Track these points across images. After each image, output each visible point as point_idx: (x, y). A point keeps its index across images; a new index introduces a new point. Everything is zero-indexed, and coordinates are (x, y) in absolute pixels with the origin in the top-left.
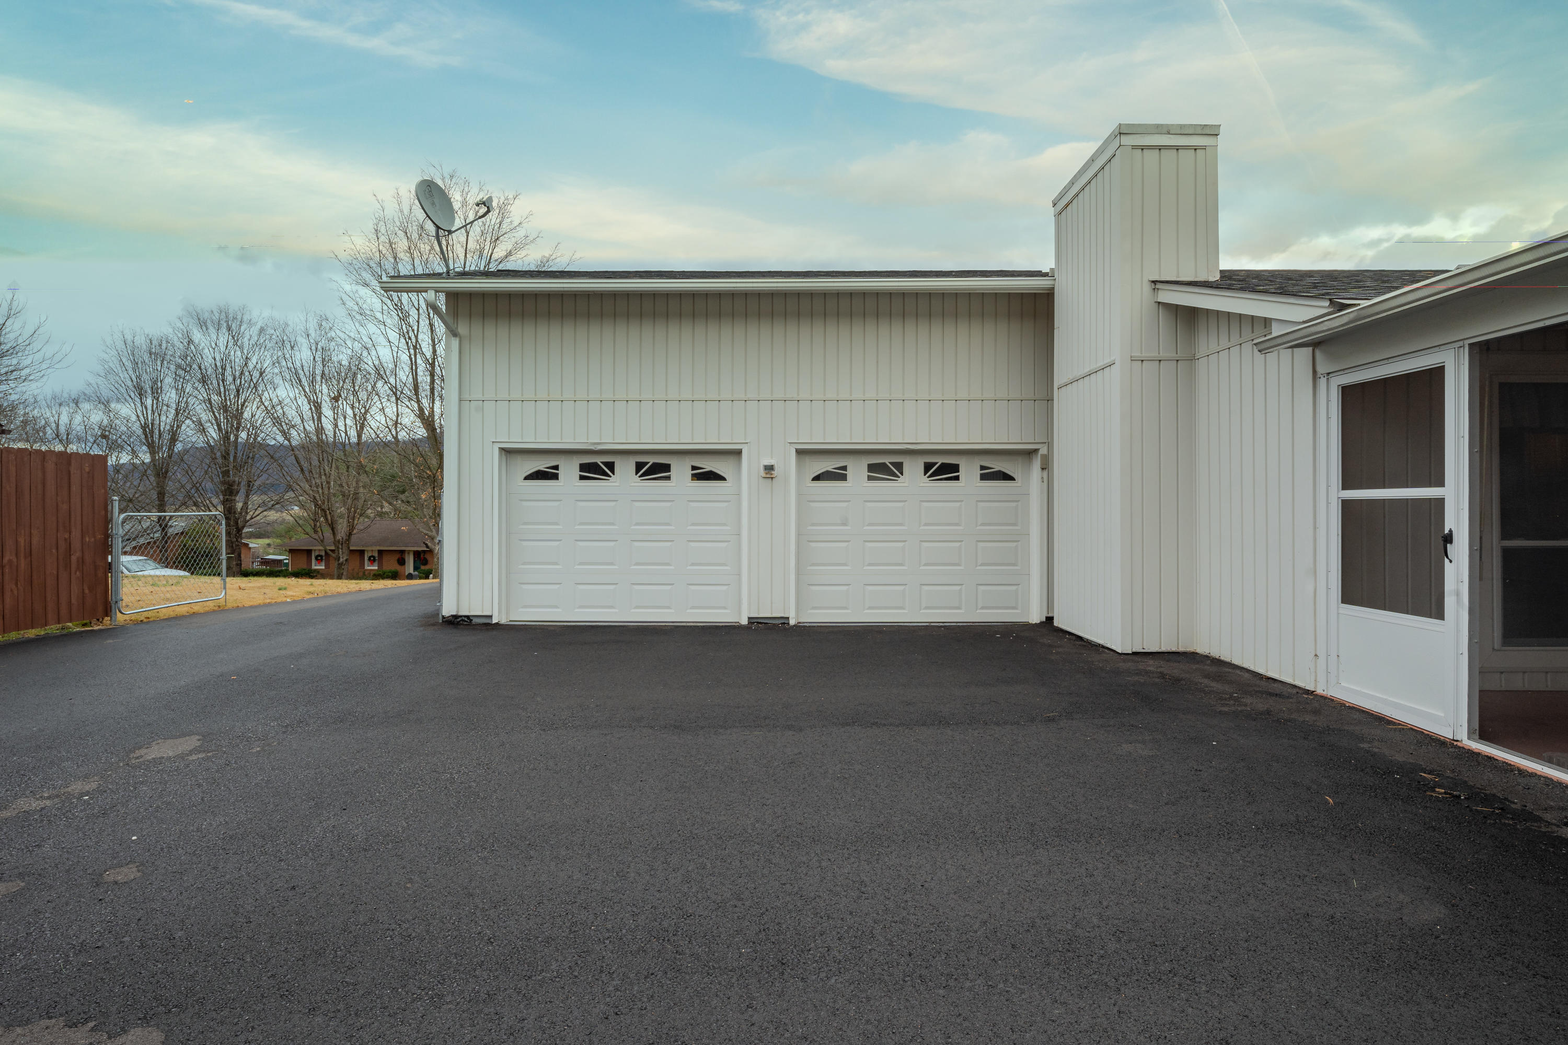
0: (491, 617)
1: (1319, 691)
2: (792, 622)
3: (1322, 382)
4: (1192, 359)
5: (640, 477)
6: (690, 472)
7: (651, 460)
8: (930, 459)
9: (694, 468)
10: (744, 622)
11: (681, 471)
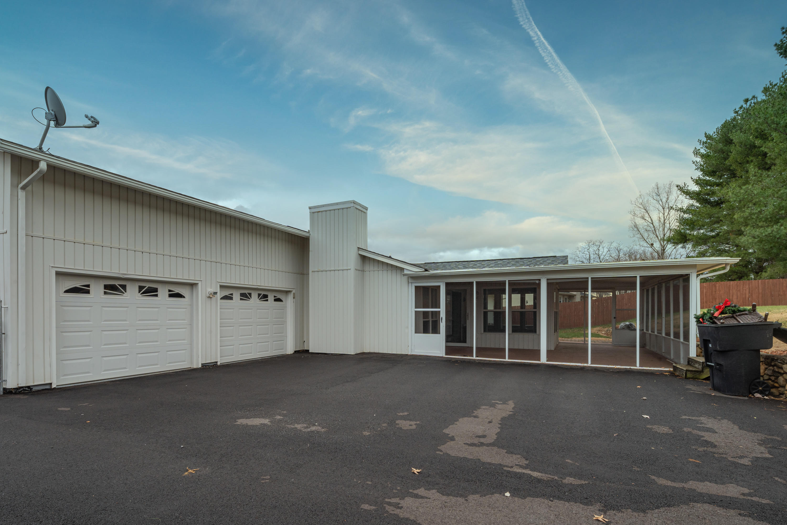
0: (51, 384)
1: (409, 354)
2: (219, 364)
3: (410, 284)
4: (363, 271)
5: (141, 294)
6: (167, 293)
7: (148, 285)
8: (260, 292)
9: (170, 291)
10: (200, 366)
11: (163, 292)
